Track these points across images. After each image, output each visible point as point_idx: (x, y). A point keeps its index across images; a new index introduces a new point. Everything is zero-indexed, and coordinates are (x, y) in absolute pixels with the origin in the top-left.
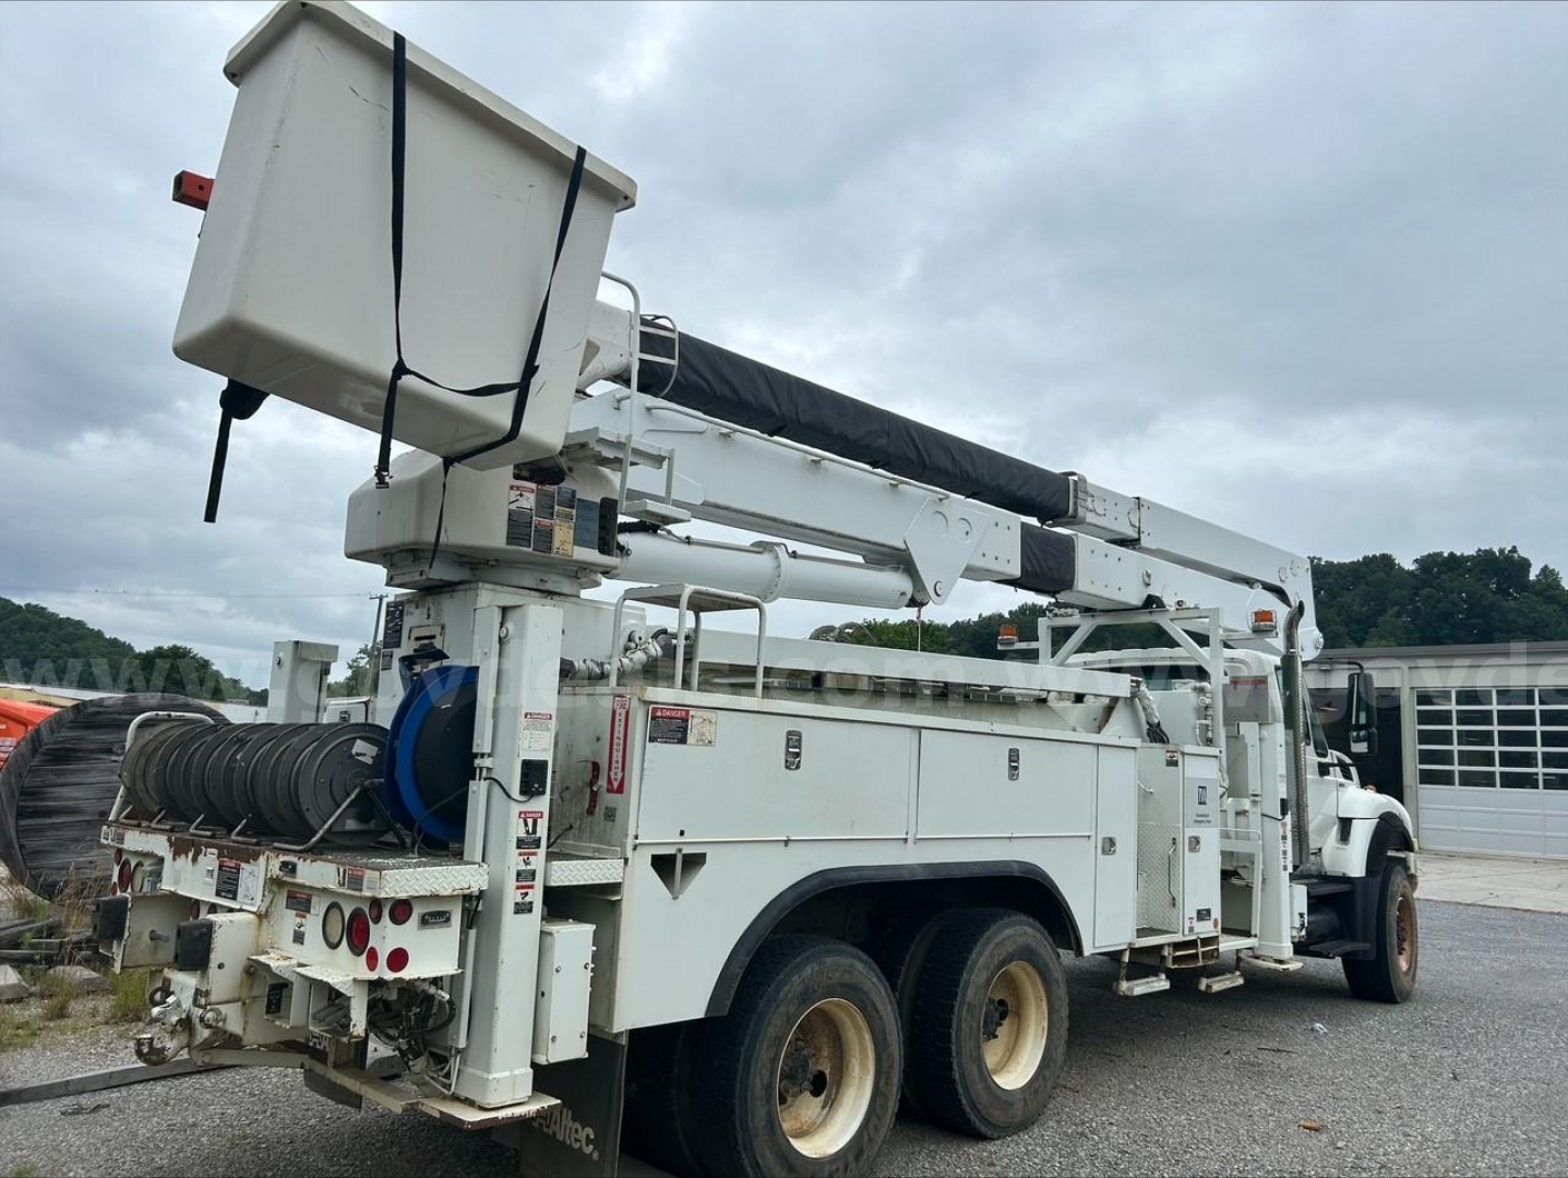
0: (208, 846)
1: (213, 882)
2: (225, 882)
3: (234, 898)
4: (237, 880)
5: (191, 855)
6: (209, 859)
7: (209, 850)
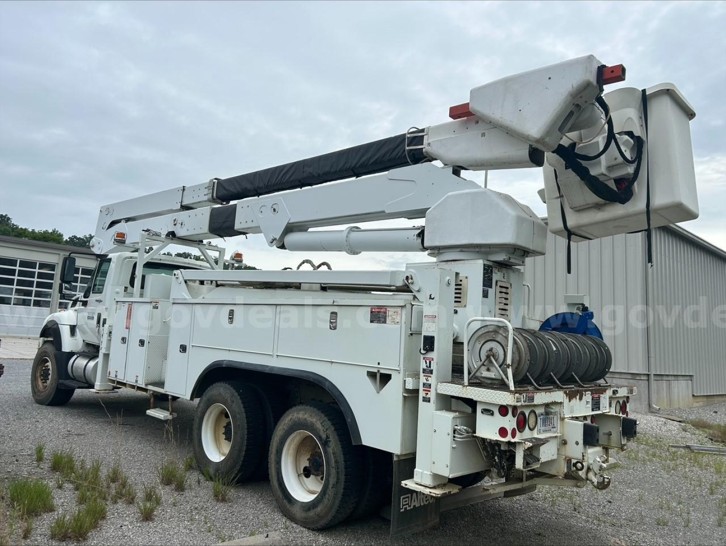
0: (586, 391)
1: (590, 405)
2: (595, 404)
3: (599, 409)
4: (599, 402)
5: (578, 397)
6: (588, 397)
7: (587, 393)
